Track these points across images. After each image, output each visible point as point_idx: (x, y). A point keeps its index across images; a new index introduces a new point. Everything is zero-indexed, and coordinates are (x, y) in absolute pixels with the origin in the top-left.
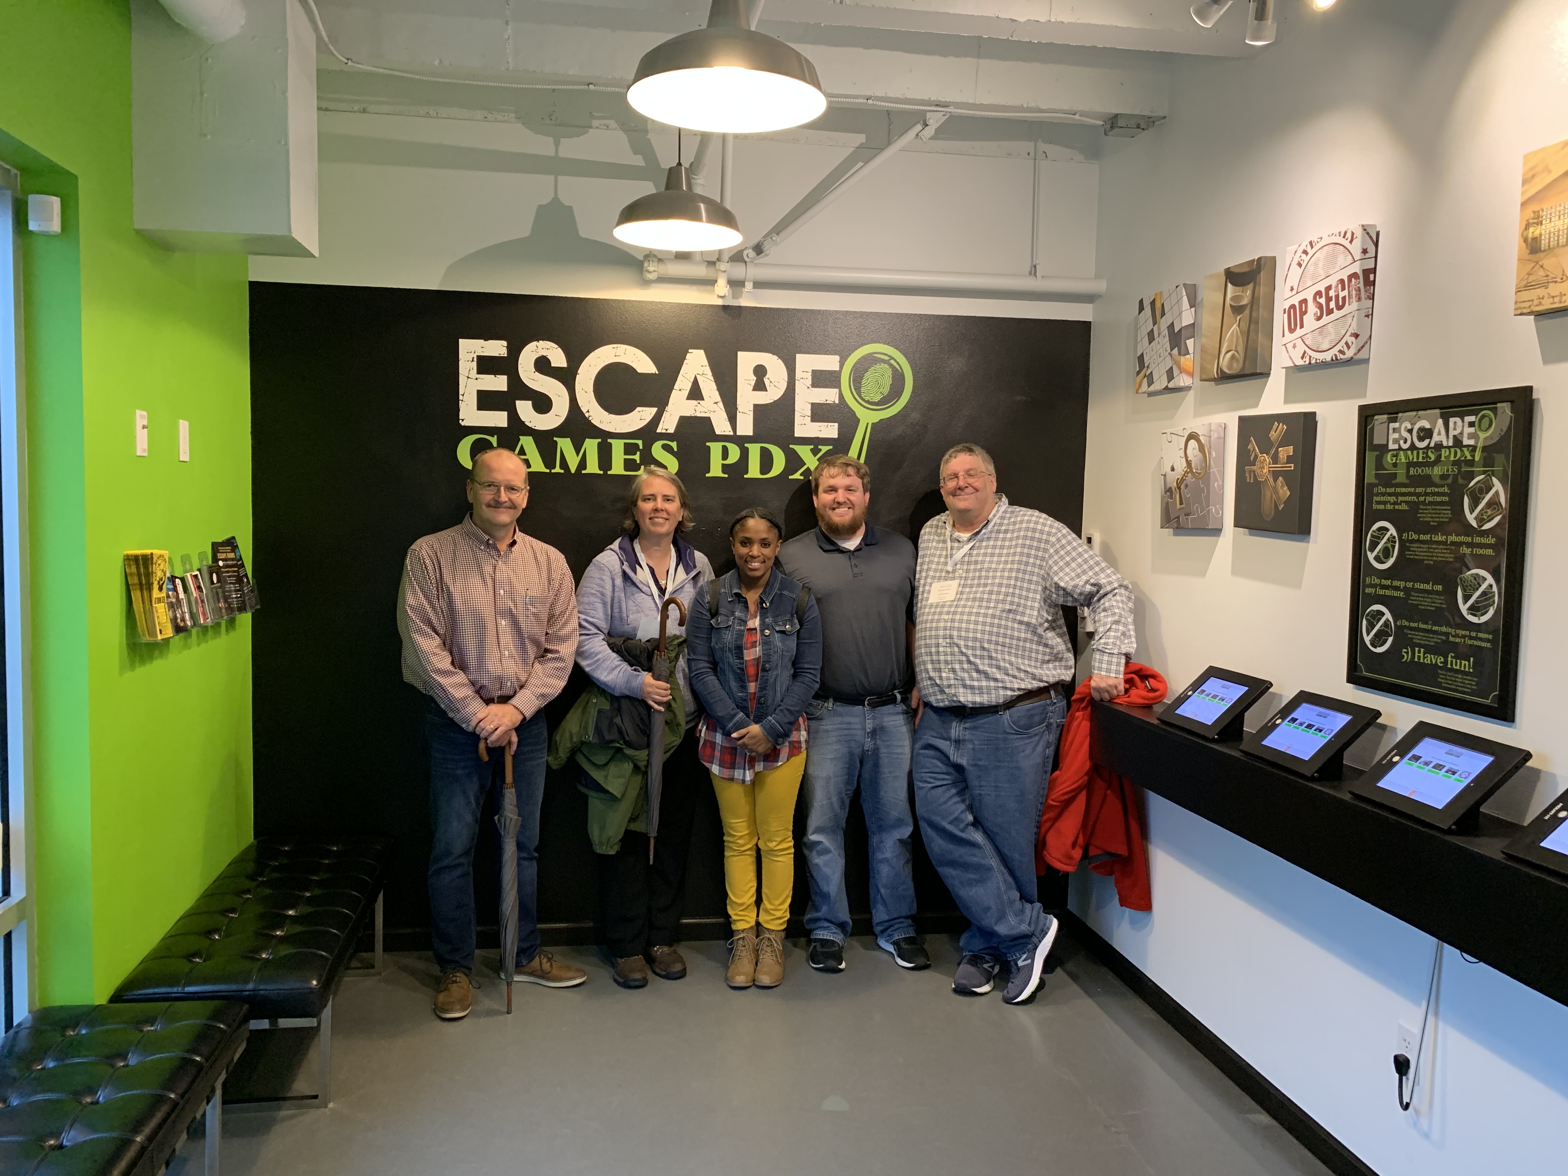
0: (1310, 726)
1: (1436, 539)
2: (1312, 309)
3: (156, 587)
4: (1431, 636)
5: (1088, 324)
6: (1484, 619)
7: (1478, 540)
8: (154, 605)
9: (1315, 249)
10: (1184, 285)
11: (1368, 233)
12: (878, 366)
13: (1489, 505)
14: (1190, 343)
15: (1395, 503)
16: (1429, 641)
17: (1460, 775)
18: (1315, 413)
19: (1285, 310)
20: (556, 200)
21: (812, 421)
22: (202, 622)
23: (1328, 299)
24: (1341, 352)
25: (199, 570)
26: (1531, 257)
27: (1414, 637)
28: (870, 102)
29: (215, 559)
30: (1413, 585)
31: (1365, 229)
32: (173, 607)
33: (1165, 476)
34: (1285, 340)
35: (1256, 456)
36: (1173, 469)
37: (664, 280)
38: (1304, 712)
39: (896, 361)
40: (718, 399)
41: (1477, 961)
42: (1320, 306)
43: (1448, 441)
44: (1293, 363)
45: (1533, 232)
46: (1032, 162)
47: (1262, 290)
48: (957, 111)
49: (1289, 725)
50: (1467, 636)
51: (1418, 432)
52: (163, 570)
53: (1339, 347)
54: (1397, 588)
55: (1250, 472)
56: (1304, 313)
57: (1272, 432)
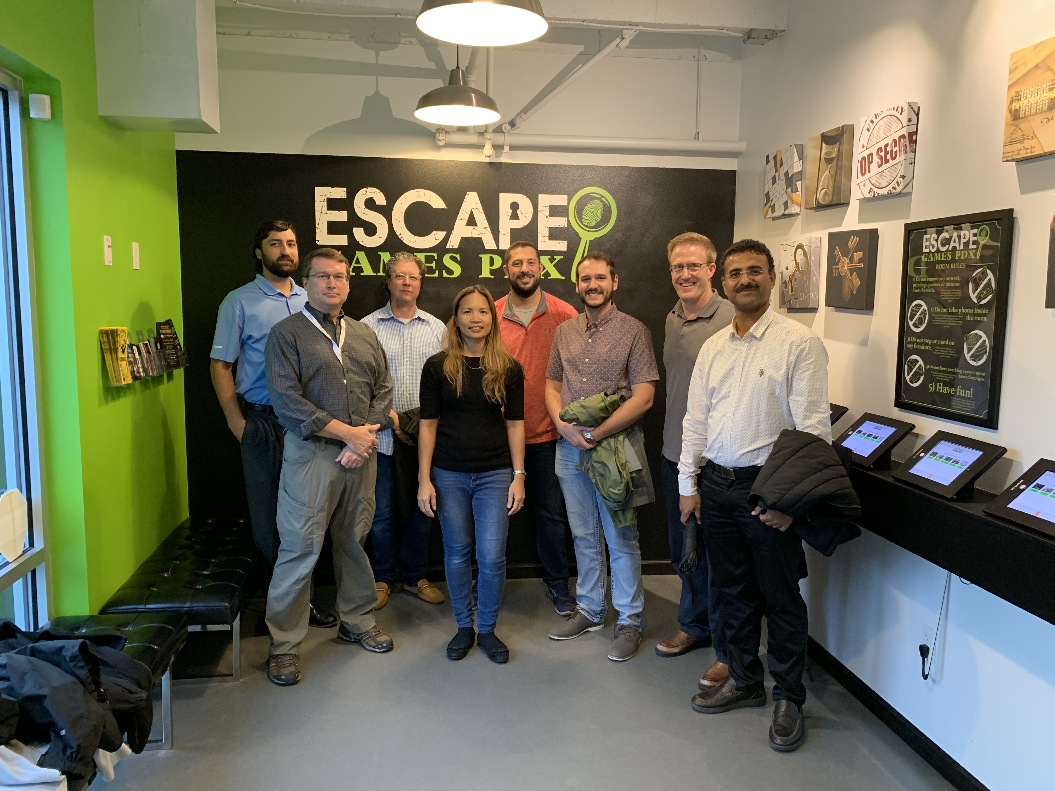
0: (870, 435)
1: (952, 311)
2: (876, 160)
3: (120, 350)
4: (947, 375)
5: (734, 172)
6: (980, 363)
7: (978, 311)
8: (119, 362)
9: (878, 119)
10: (795, 145)
11: (912, 108)
12: (593, 202)
13: (984, 288)
14: (799, 184)
15: (927, 288)
16: (946, 378)
17: (961, 464)
18: (877, 230)
19: (859, 160)
20: (377, 93)
21: (549, 240)
22: (151, 374)
23: (886, 153)
24: (894, 188)
25: (148, 341)
26: (1014, 122)
27: (937, 376)
28: (585, 23)
29: (159, 334)
30: (937, 342)
31: (910, 105)
32: (132, 364)
33: (782, 273)
34: (859, 181)
35: (840, 259)
36: (787, 269)
37: (449, 145)
38: (868, 427)
39: (605, 198)
40: (487, 225)
41: (970, 583)
42: (881, 158)
43: (960, 246)
44: (864, 196)
45: (1015, 105)
46: (696, 62)
47: (845, 147)
48: (644, 28)
49: (857, 435)
50: (969, 374)
51: (941, 241)
52: (124, 340)
53: (892, 185)
54: (927, 344)
55: (836, 269)
56: (870, 163)
57: (850, 243)
